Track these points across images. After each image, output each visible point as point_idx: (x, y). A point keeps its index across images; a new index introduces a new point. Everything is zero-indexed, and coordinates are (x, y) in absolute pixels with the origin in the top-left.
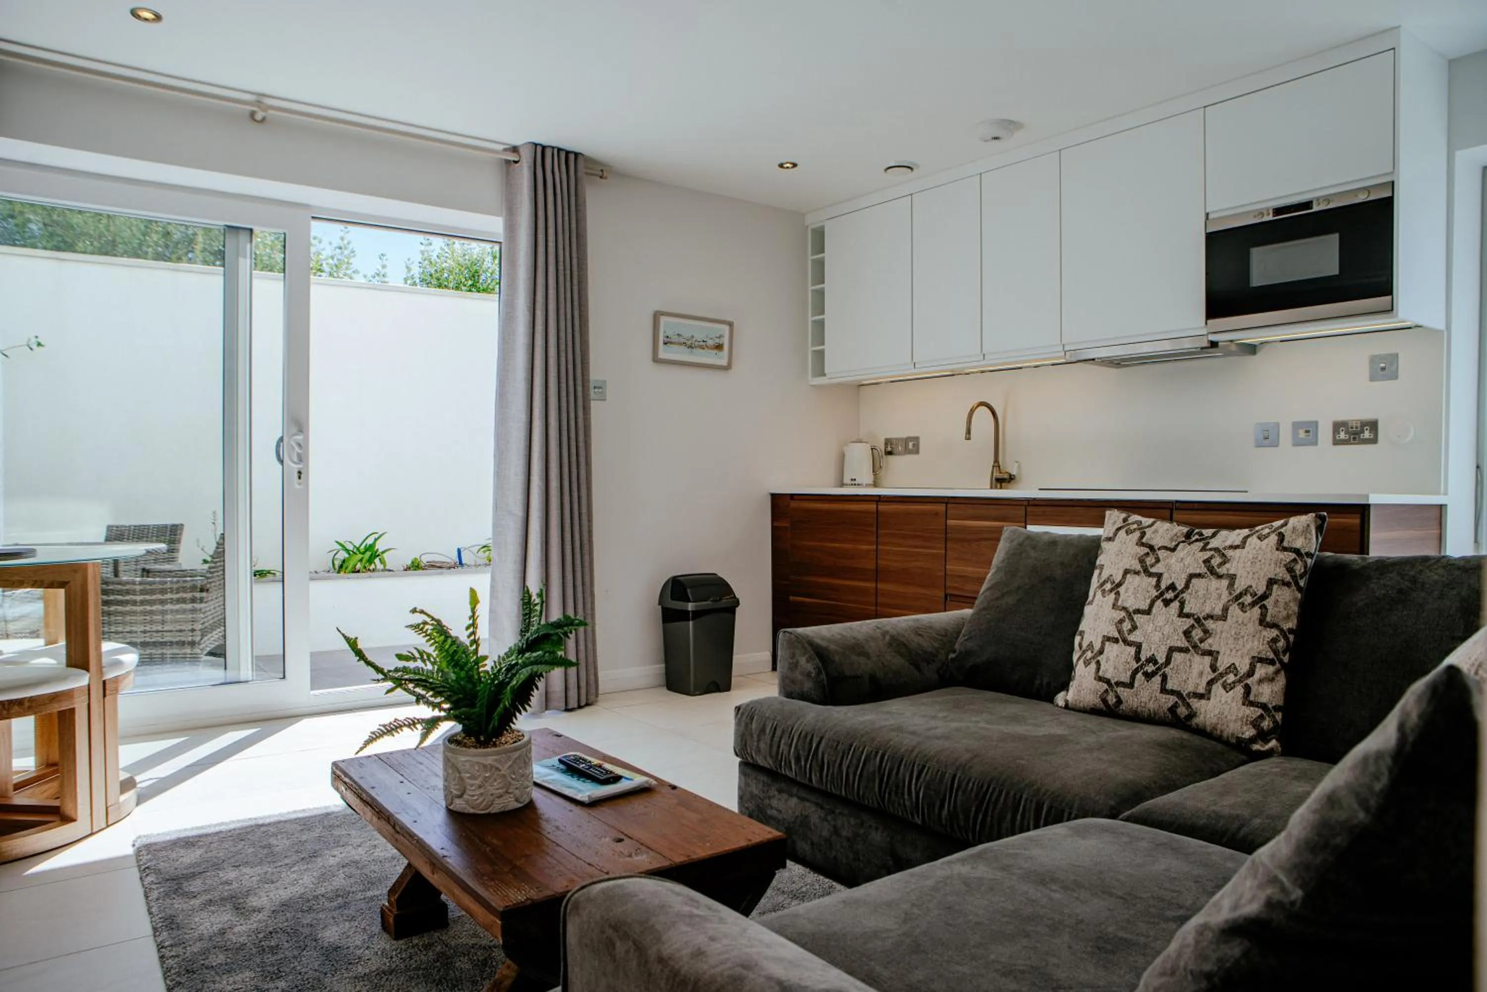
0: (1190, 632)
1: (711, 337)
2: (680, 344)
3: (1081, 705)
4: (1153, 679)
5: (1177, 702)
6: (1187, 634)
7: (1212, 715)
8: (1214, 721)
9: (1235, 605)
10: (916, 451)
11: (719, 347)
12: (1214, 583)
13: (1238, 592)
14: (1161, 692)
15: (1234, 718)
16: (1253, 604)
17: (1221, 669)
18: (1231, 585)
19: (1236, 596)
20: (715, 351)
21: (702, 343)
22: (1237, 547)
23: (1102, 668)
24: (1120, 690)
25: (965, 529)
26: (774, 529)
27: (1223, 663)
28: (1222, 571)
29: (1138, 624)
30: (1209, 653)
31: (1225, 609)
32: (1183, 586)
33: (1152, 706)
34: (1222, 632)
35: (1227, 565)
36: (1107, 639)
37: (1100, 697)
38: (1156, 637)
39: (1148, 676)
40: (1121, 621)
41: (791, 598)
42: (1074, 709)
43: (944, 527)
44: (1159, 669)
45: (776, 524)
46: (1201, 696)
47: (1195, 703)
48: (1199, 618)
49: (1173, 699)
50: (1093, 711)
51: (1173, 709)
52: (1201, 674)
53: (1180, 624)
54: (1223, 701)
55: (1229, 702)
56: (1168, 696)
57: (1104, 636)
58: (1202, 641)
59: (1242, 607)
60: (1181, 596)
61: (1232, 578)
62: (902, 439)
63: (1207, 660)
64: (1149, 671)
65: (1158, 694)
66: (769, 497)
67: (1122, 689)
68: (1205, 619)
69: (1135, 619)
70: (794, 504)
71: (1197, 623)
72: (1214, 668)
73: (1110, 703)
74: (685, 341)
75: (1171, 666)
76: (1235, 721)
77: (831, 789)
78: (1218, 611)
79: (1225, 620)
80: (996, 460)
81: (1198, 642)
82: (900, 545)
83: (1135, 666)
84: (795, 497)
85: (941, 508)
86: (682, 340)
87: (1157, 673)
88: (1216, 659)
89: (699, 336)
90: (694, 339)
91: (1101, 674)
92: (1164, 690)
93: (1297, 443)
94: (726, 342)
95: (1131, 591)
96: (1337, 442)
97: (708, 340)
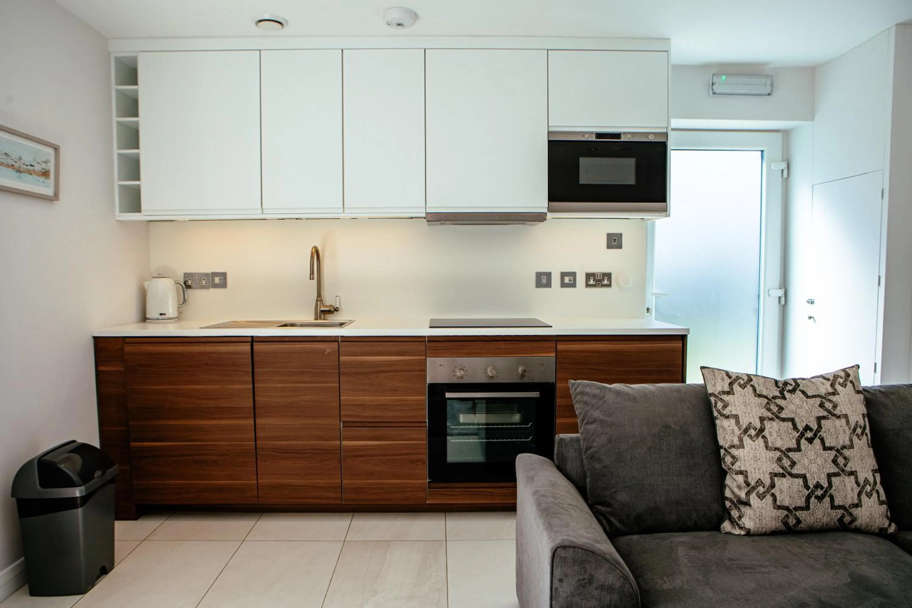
0: (836, 461)
1: (38, 160)
2: (8, 166)
3: (764, 530)
4: (824, 500)
5: (843, 513)
6: (835, 461)
7: (866, 517)
8: (868, 520)
9: (855, 436)
10: (223, 285)
11: (45, 174)
12: (838, 422)
13: (852, 427)
14: (832, 509)
15: (878, 516)
16: (862, 434)
17: (862, 484)
18: (847, 423)
19: (853, 429)
20: (42, 179)
21: (30, 168)
23: (778, 499)
24: (798, 514)
25: (363, 364)
26: (99, 374)
27: (861, 479)
28: (838, 413)
29: (795, 459)
30: (852, 474)
31: (851, 441)
32: (816, 427)
33: (825, 520)
34: (854, 456)
35: (837, 409)
36: (774, 475)
37: (782, 521)
38: (814, 468)
39: (820, 499)
40: (779, 459)
41: (132, 444)
42: (754, 535)
43: (338, 364)
44: (826, 492)
45: (101, 368)
46: (857, 506)
47: (855, 511)
48: (838, 449)
49: (841, 512)
50: (774, 533)
51: (841, 520)
52: (852, 490)
53: (827, 455)
54: (870, 506)
55: (873, 505)
56: (837, 511)
57: (771, 473)
58: (845, 466)
60: (819, 435)
62: (206, 275)
63: (852, 479)
64: (819, 495)
65: (829, 511)
66: (93, 340)
67: (800, 512)
68: (842, 449)
69: (791, 456)
70: (127, 348)
71: (839, 453)
72: (858, 484)
73: (791, 524)
74: (13, 163)
75: (834, 488)
76: (879, 518)
78: (848, 443)
79: (853, 448)
80: (319, 295)
81: (843, 466)
82: (283, 382)
83: (807, 492)
84: (127, 340)
86: (10, 162)
87: (826, 496)
88: (857, 477)
89: (28, 159)
90: (22, 162)
91: (778, 503)
92: (833, 507)
93: (563, 285)
94: (51, 167)
95: (775, 434)
96: (588, 285)
97: (35, 164)
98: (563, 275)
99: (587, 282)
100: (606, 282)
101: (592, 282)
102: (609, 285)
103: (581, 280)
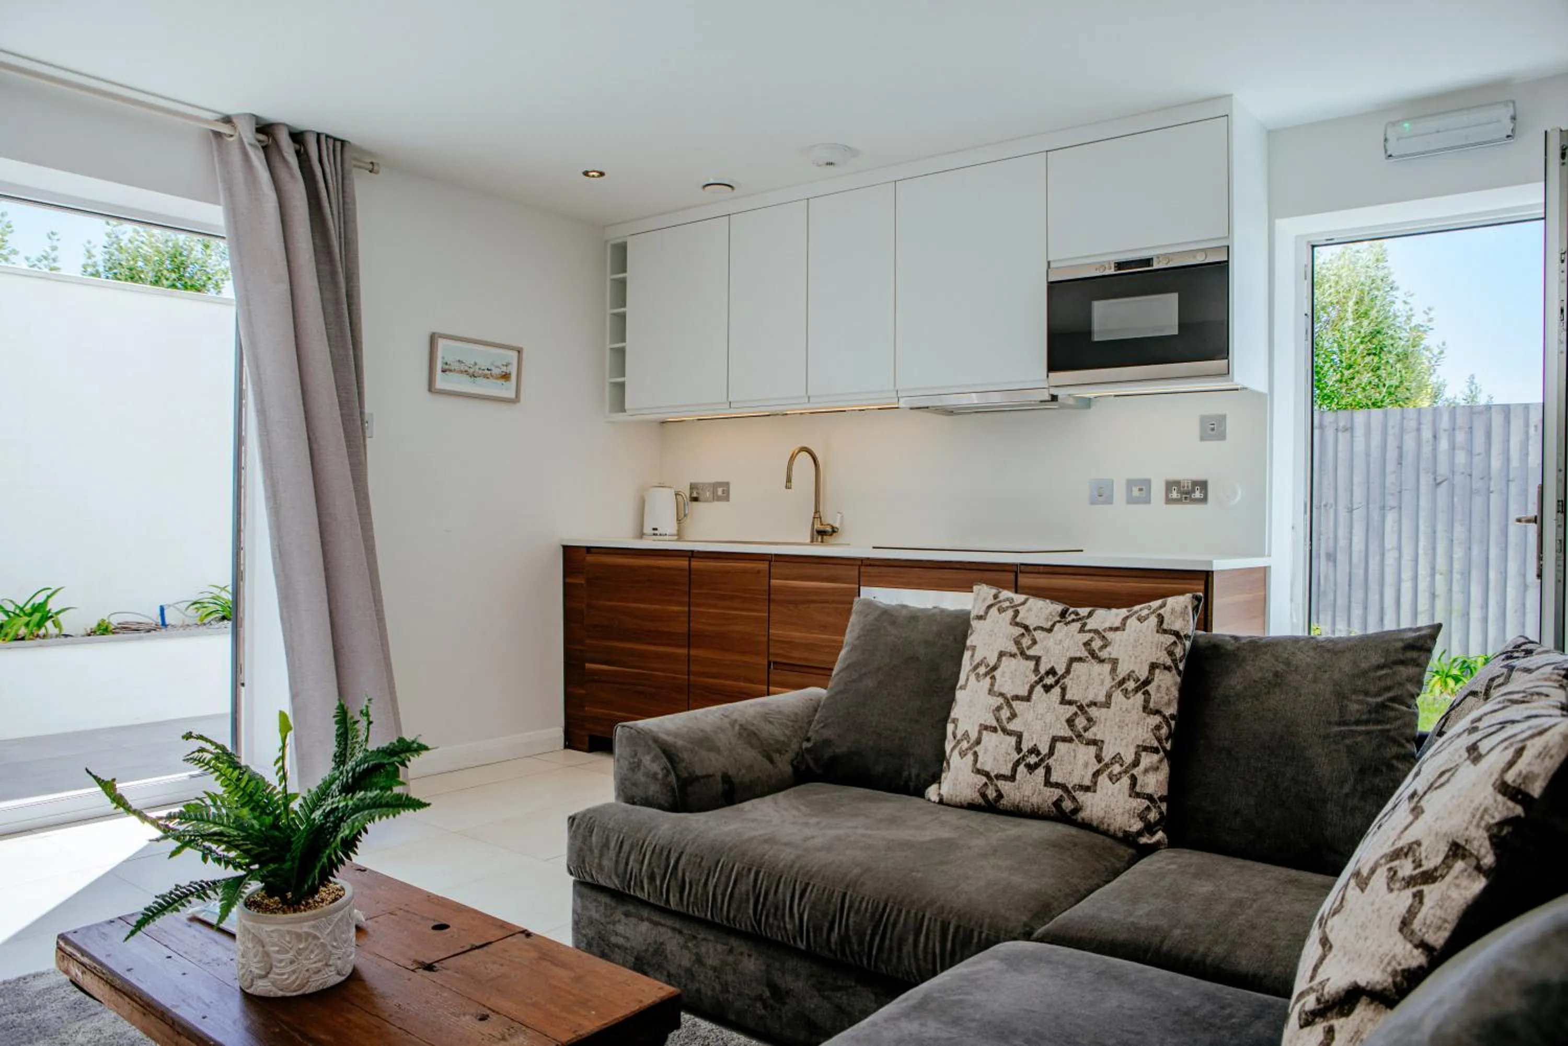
0: (1073, 720)
1: (496, 364)
2: (462, 372)
3: (958, 800)
4: (1037, 771)
5: (1061, 796)
6: (1070, 722)
7: (1099, 808)
8: (1101, 814)
9: (1119, 691)
10: (726, 497)
11: (506, 377)
12: (1096, 667)
13: (1121, 677)
14: (1045, 785)
15: (1121, 810)
16: (1136, 690)
17: (1107, 760)
18: (1114, 670)
19: (1119, 682)
20: (500, 382)
21: (486, 372)
22: (1117, 629)
23: (980, 759)
24: (1001, 784)
25: (794, 590)
26: (566, 586)
27: (1108, 754)
28: (1104, 654)
29: (1017, 711)
30: (1094, 742)
31: (1109, 696)
32: (1064, 670)
33: (1035, 800)
34: (1106, 719)
35: (1108, 649)
36: (984, 727)
37: (979, 791)
38: (1038, 726)
39: (1031, 768)
40: (999, 709)
41: (588, 665)
42: (948, 805)
43: (767, 588)
44: (1042, 760)
45: (568, 580)
46: (1087, 789)
47: (1081, 796)
48: (1082, 705)
49: (1058, 792)
50: (971, 806)
51: (1057, 804)
52: (1086, 765)
53: (1062, 711)
54: (1110, 794)
55: (1116, 794)
56: (1052, 789)
57: (981, 725)
58: (1086, 730)
59: (1126, 692)
60: (1062, 681)
61: (1115, 662)
62: (710, 484)
63: (1092, 750)
64: (1032, 763)
65: (1042, 787)
66: (562, 550)
67: (1003, 782)
68: (1089, 706)
69: (1014, 706)
70: (590, 558)
71: (1081, 710)
72: (1099, 759)
73: (990, 797)
74: (466, 368)
75: (1055, 757)
76: (1123, 814)
77: (693, 911)
78: (1101, 698)
79: (1108, 707)
80: (817, 511)
81: (1081, 731)
82: (715, 606)
83: (1017, 757)
84: (593, 550)
85: (764, 566)
86: (464, 368)
87: (1040, 765)
88: (1101, 749)
89: (483, 364)
90: (477, 367)
91: (979, 766)
92: (1048, 783)
93: (1131, 501)
94: (513, 371)
95: (1007, 675)
96: (1169, 501)
97: (493, 368)
98: (1130, 483)
99: (1167, 496)
100: (1197, 494)
101: (1175, 495)
102: (1204, 500)
103: (1158, 491)
